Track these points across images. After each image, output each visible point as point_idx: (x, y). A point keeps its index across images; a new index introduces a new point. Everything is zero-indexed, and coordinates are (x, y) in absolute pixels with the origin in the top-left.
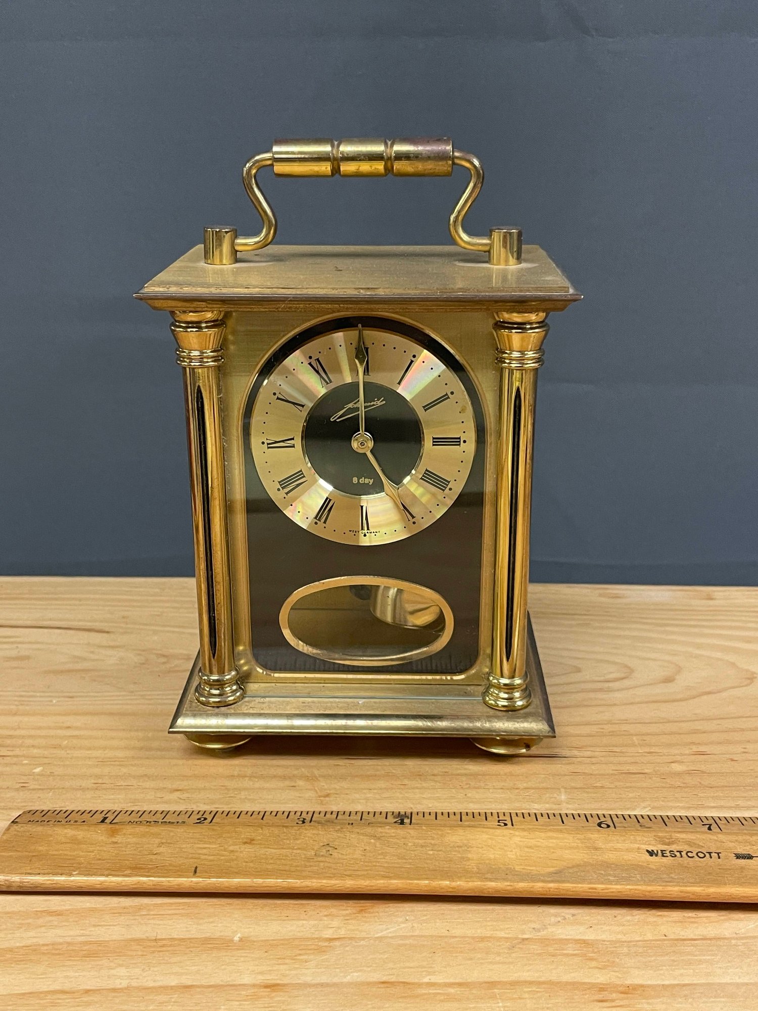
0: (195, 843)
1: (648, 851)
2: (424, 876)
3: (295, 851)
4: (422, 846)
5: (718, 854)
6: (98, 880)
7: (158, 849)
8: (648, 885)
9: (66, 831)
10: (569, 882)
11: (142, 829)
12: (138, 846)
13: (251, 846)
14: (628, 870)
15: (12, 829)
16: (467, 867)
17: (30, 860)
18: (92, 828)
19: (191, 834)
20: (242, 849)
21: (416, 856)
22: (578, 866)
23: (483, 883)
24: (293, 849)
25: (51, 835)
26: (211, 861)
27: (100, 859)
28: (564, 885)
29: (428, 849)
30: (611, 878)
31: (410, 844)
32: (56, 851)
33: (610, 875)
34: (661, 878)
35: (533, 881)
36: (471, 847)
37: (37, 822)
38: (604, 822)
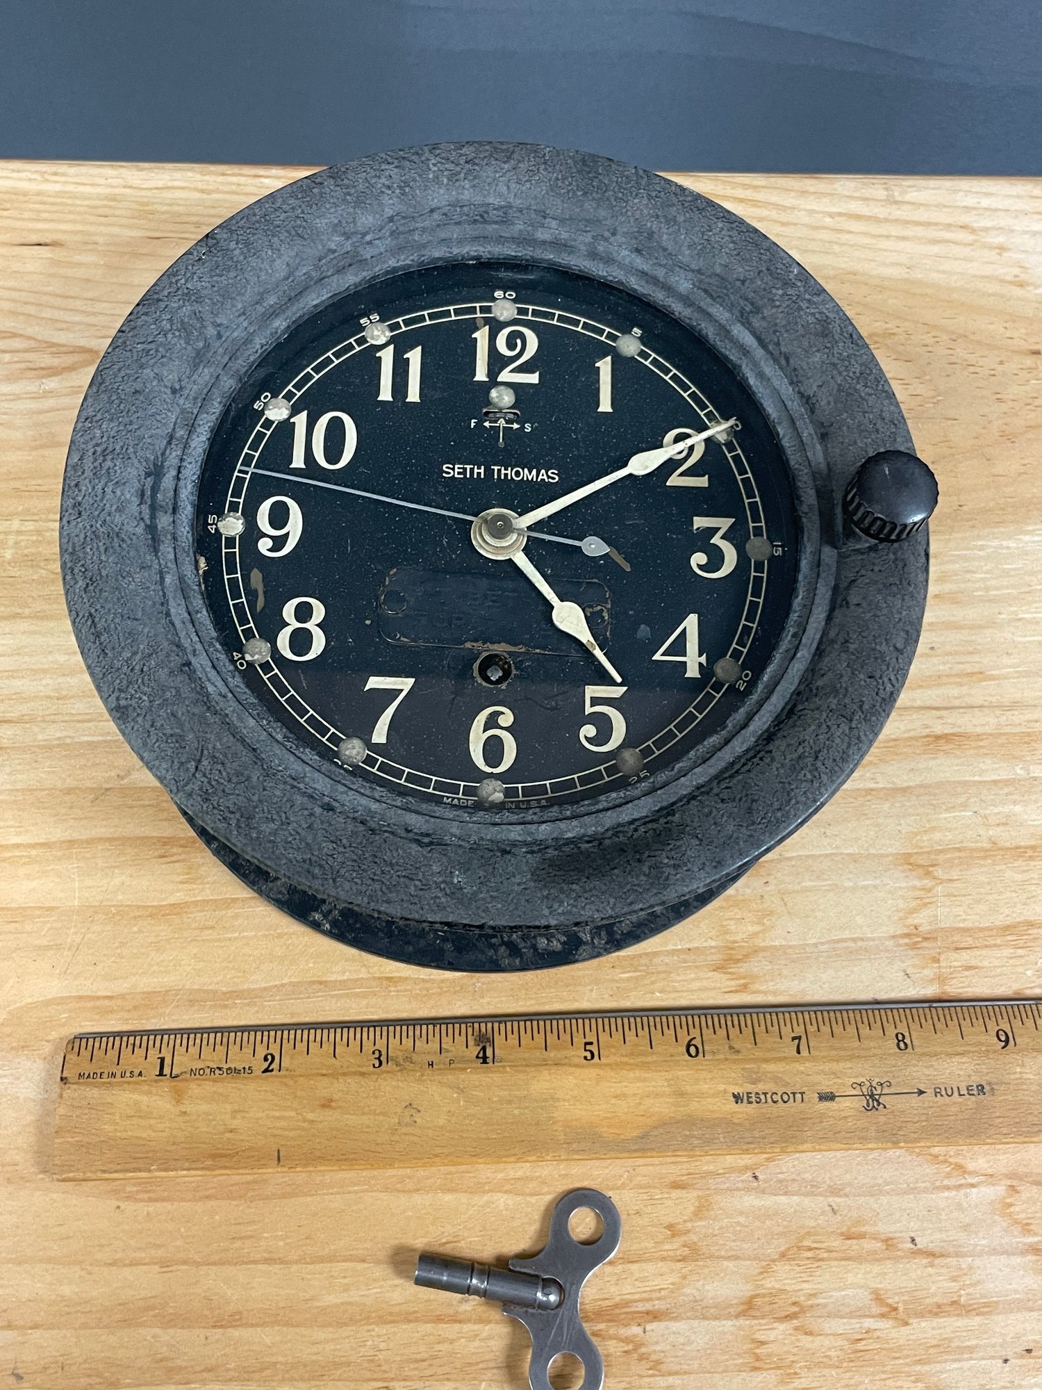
0: (270, 1110)
3: (377, 1117)
7: (233, 1121)
9: (126, 1094)
10: (654, 1151)
11: (209, 1087)
12: (210, 1118)
13: (330, 1111)
14: (714, 1128)
15: (65, 1094)
18: (154, 1090)
19: (262, 1093)
20: (322, 1118)
21: (501, 1118)
22: (664, 1124)
24: (375, 1114)
25: (112, 1104)
26: (291, 1139)
27: (174, 1143)
29: (514, 1106)
30: (695, 1141)
31: (495, 1099)
32: (123, 1131)
33: (694, 1137)
35: (620, 1152)
36: (558, 1100)
37: (89, 1076)
38: (693, 1042)
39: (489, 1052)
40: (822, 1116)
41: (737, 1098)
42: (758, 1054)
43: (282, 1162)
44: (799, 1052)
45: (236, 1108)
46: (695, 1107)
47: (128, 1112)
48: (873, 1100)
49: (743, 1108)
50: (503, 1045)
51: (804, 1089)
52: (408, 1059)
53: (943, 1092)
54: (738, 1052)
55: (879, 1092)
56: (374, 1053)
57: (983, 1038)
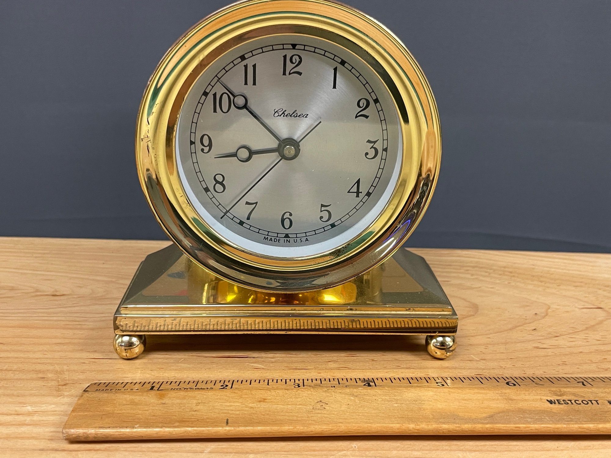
0: (223, 402)
1: (547, 400)
2: (396, 422)
3: (298, 406)
4: (389, 401)
5: (596, 401)
6: (155, 431)
7: (197, 407)
8: (556, 424)
9: (125, 396)
10: (499, 423)
11: (182, 393)
12: (181, 405)
13: (264, 404)
14: (539, 414)
15: (85, 396)
16: (424, 415)
17: (102, 418)
18: (145, 394)
19: (218, 396)
20: (259, 406)
21: (386, 408)
22: (503, 412)
23: (438, 426)
24: (296, 405)
25: (115, 399)
26: (237, 415)
27: (154, 416)
28: (498, 425)
29: (393, 403)
30: (529, 420)
31: (379, 400)
32: (120, 410)
33: (528, 418)
34: (564, 419)
35: (475, 423)
36: (424, 401)
37: (103, 390)
38: (510, 383)
39: (372, 384)
41: (551, 402)
42: (556, 386)
43: (229, 425)
44: (583, 384)
45: (200, 401)
47: (125, 402)
49: (557, 406)
50: (381, 383)
51: (596, 399)
52: (317, 385)
54: (543, 385)
56: (294, 384)
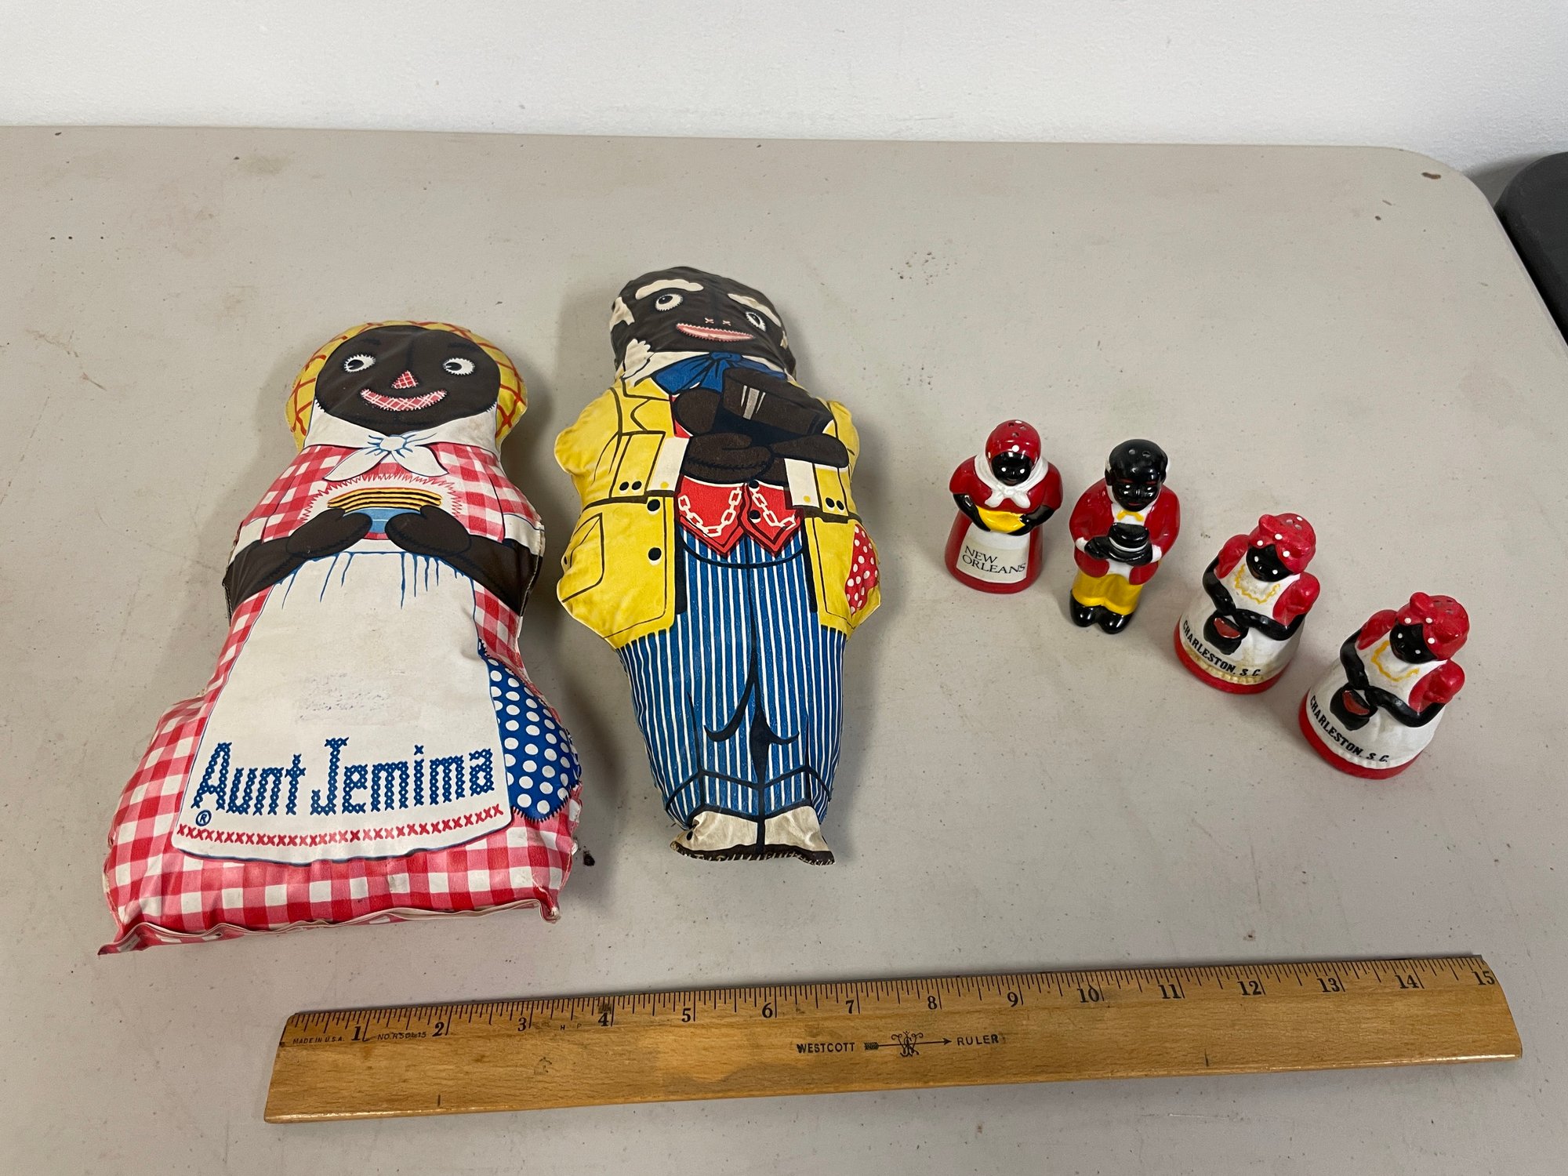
0: (436, 1064)
1: (798, 1045)
3: (518, 1069)
4: (621, 1055)
5: (852, 1044)
7: (406, 1073)
8: (794, 1089)
9: (327, 1055)
11: (390, 1050)
12: (390, 1071)
13: (482, 1065)
14: (780, 1071)
15: (282, 1055)
18: (348, 1050)
19: (431, 1051)
20: (475, 1070)
21: (615, 1068)
22: (742, 1069)
24: (517, 1066)
25: (316, 1061)
26: (451, 1087)
29: (625, 1058)
31: (610, 1053)
32: (322, 1082)
33: (765, 1079)
36: (659, 1052)
37: (301, 1042)
38: (769, 1006)
39: (609, 1017)
40: (868, 1061)
41: (800, 1048)
42: (819, 1015)
43: (441, 1105)
44: (850, 1012)
45: (410, 1063)
46: (768, 1056)
47: (327, 1068)
48: (909, 1048)
49: (804, 1056)
50: (620, 1012)
51: (854, 1040)
52: (545, 1024)
53: (965, 1042)
54: (803, 1013)
55: (913, 1042)
56: (520, 1020)
57: (997, 998)
